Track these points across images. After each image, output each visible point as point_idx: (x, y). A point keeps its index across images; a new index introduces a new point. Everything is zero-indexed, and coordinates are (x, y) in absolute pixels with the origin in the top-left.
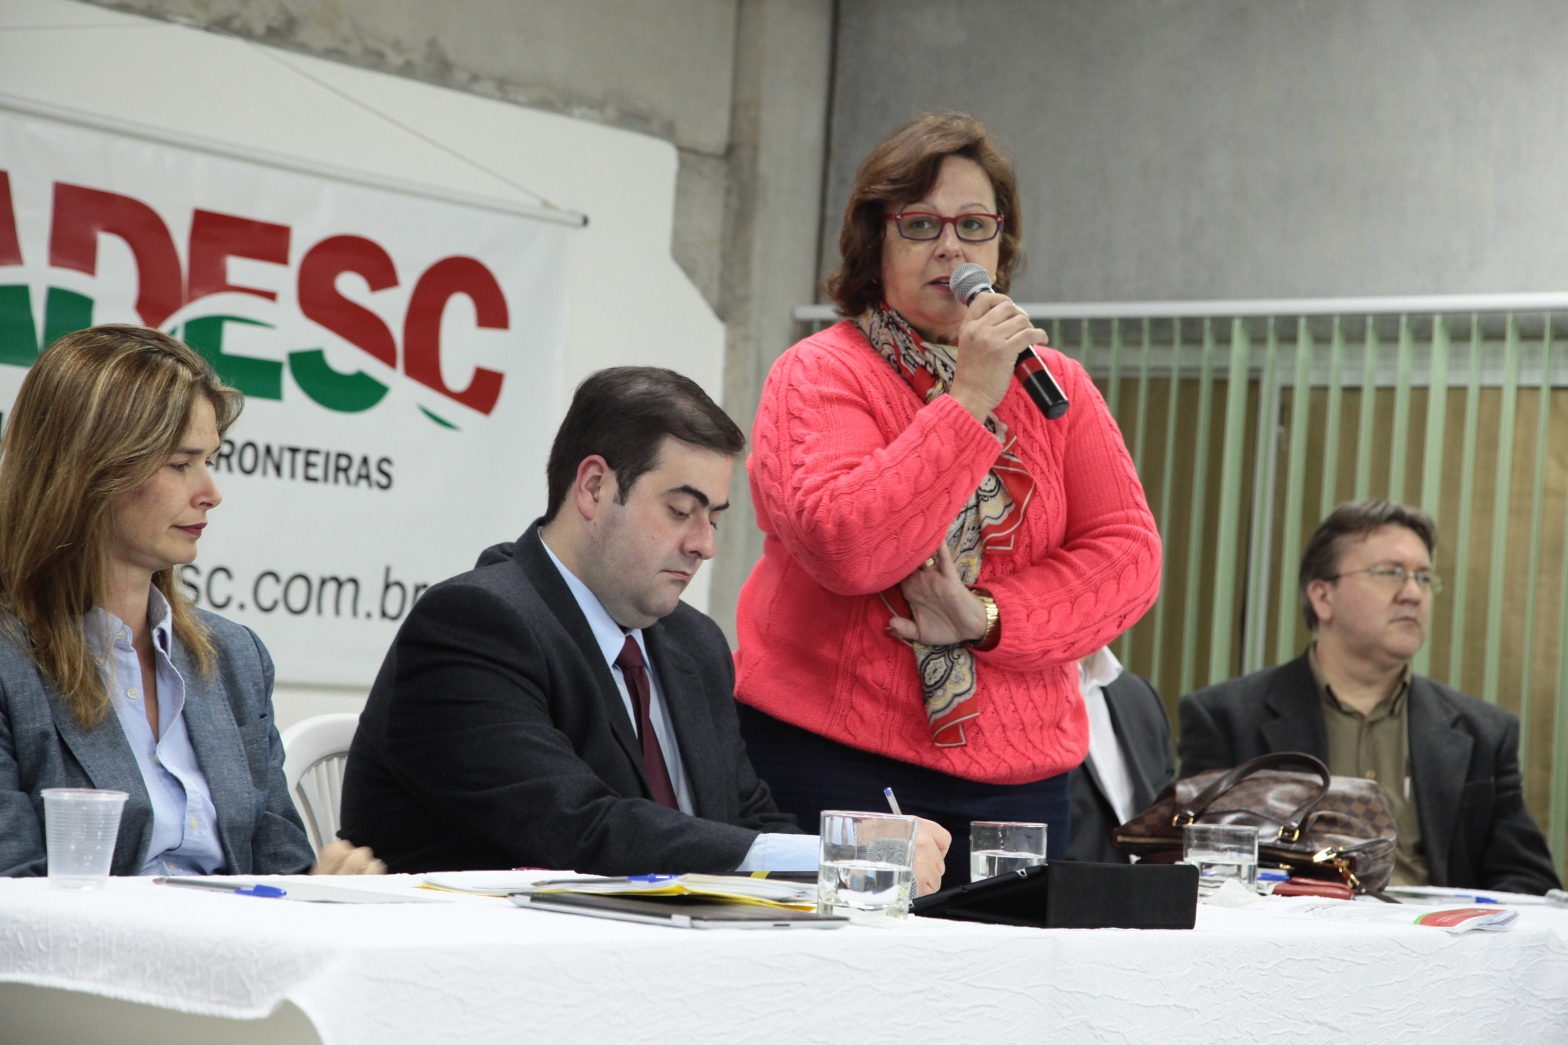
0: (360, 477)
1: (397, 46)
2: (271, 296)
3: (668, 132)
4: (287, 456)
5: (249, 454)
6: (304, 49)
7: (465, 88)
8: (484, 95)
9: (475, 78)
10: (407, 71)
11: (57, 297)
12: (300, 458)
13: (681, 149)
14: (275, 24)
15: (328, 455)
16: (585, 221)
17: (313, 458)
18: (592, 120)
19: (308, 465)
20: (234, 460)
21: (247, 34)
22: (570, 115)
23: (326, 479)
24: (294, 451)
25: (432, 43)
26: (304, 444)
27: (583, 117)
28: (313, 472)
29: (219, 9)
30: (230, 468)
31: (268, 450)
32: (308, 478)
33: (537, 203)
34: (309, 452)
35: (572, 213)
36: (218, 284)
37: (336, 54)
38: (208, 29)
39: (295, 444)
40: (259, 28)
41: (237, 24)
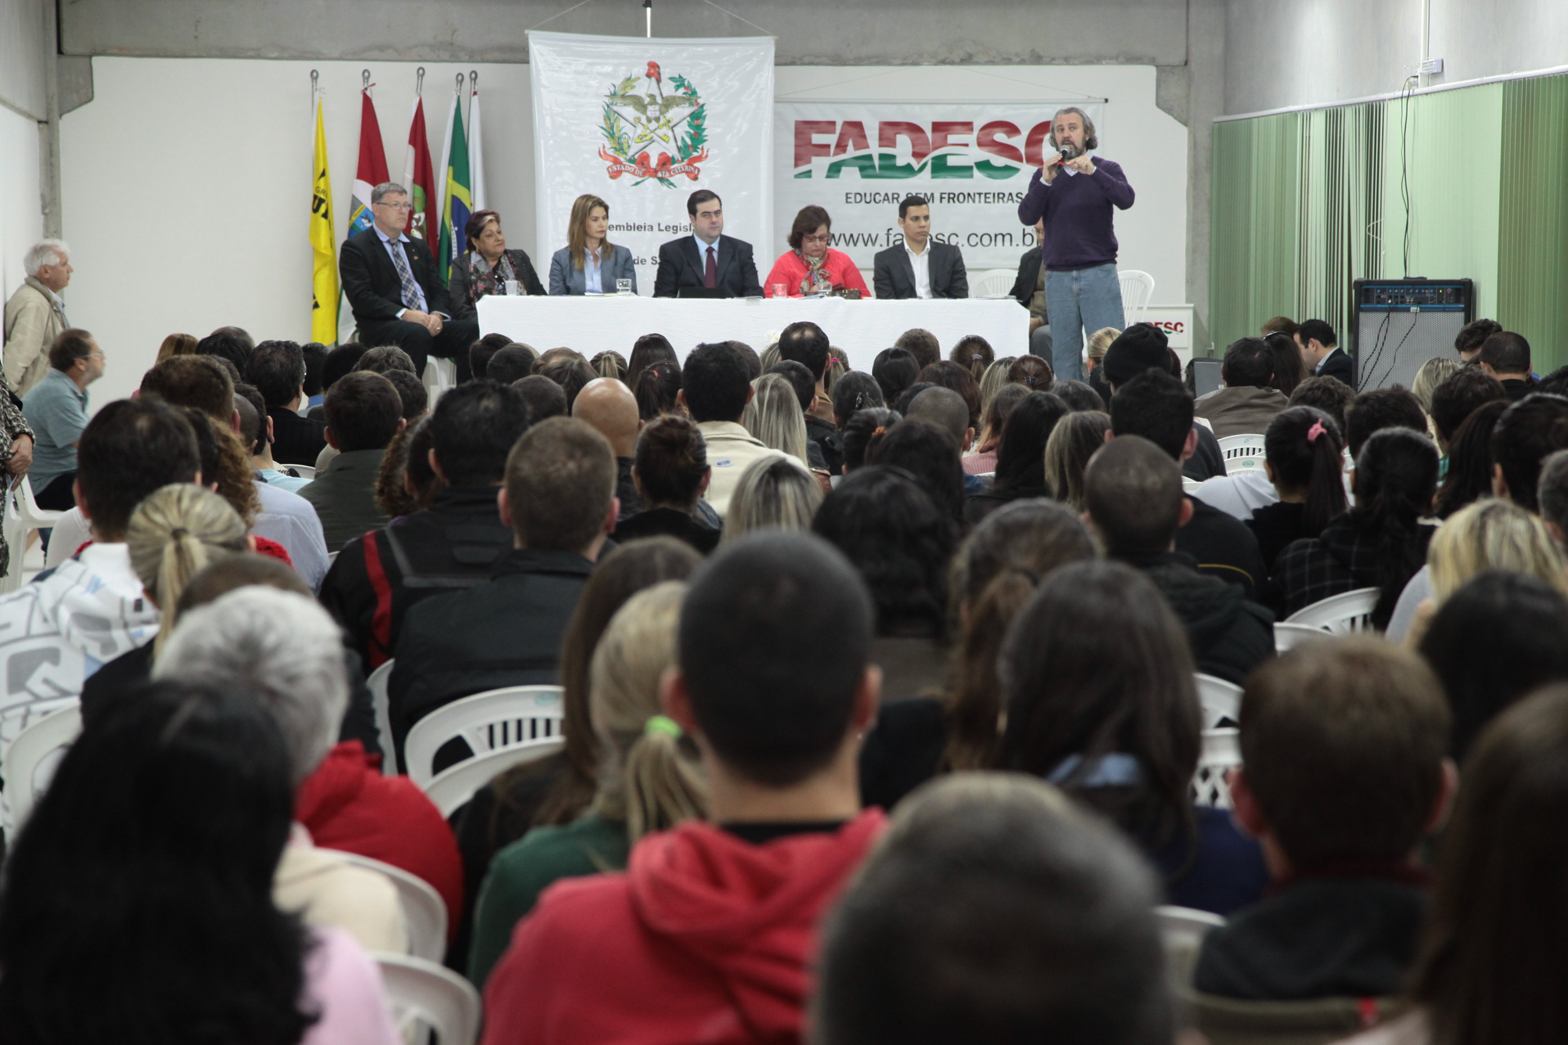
0: (1008, 199)
1: (1017, 55)
2: (967, 145)
3: (1152, 61)
4: (977, 196)
5: (961, 197)
6: (977, 63)
7: (1049, 63)
8: (1058, 64)
9: (1053, 59)
10: (1022, 62)
11: (882, 156)
12: (983, 196)
13: (1157, 66)
14: (964, 58)
15: (994, 194)
16: (1106, 101)
17: (988, 196)
18: (1112, 64)
19: (986, 197)
20: (956, 199)
21: (952, 63)
22: (1101, 64)
23: (994, 202)
24: (980, 194)
25: (1033, 51)
26: (984, 191)
27: (1107, 64)
28: (988, 200)
29: (941, 57)
30: (954, 202)
31: (969, 195)
32: (986, 202)
33: (1086, 97)
34: (986, 194)
35: (1101, 99)
36: (944, 143)
37: (991, 62)
38: (936, 65)
39: (980, 192)
40: (957, 60)
41: (948, 61)
